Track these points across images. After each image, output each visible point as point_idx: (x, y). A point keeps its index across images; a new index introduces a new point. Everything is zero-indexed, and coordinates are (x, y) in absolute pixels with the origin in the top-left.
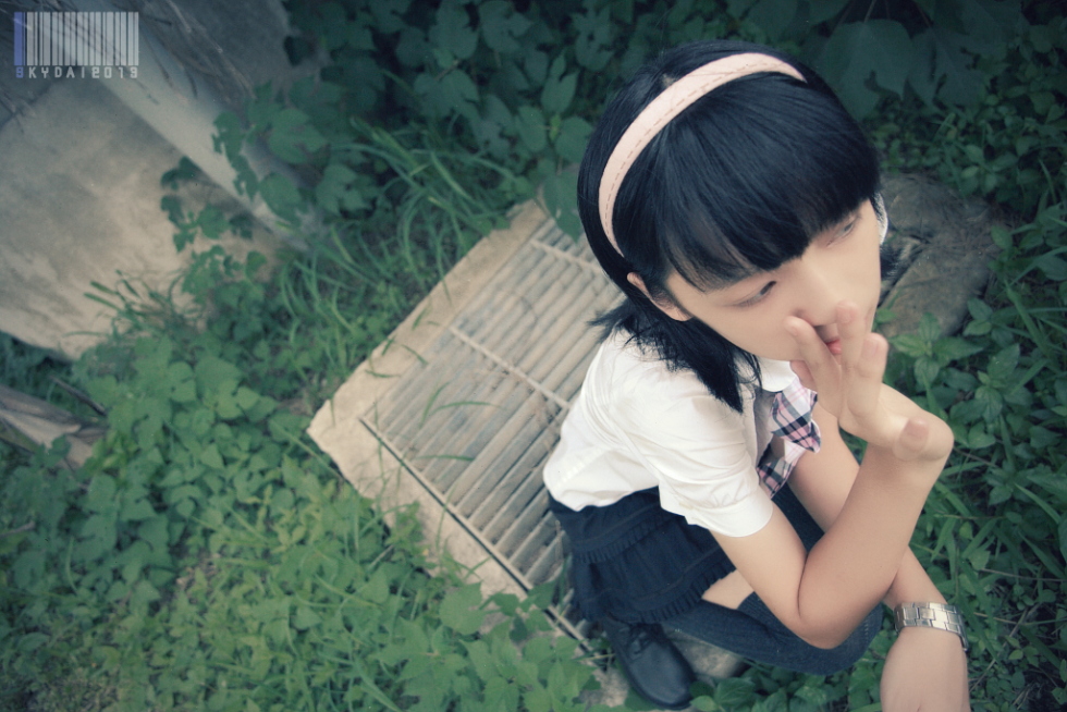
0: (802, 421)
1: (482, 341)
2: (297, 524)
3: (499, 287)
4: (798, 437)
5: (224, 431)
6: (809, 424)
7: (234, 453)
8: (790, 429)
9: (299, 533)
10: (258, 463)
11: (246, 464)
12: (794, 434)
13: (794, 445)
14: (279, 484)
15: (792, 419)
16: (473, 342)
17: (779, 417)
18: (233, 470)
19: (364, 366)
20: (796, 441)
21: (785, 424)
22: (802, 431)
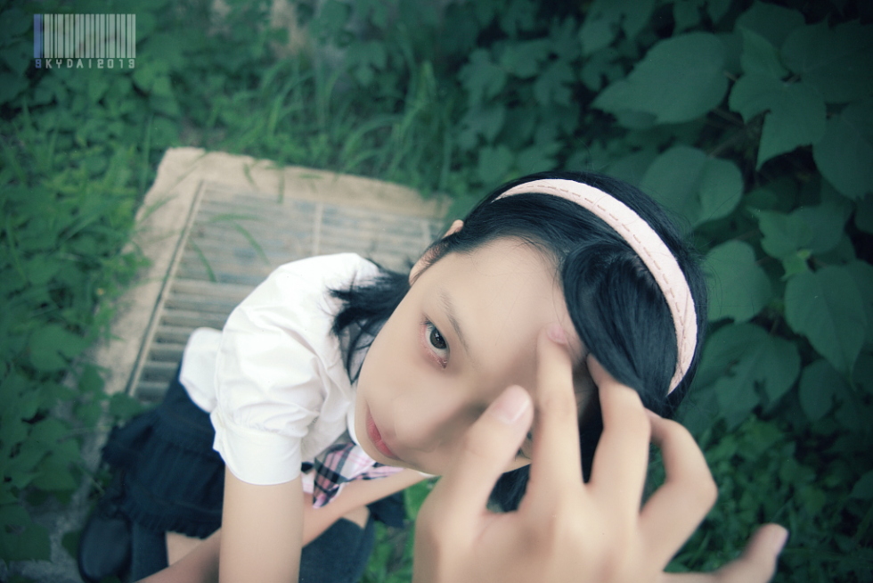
0: (336, 478)
1: (324, 233)
2: (76, 183)
3: (375, 220)
4: (319, 483)
5: (124, 86)
6: (336, 486)
7: (112, 104)
8: (323, 472)
9: (69, 189)
10: (117, 128)
11: (110, 120)
12: (321, 478)
13: (312, 484)
14: (108, 153)
15: (333, 468)
16: (318, 226)
17: (330, 456)
18: (98, 112)
19: (248, 160)
20: (316, 484)
21: (327, 465)
22: (326, 483)
